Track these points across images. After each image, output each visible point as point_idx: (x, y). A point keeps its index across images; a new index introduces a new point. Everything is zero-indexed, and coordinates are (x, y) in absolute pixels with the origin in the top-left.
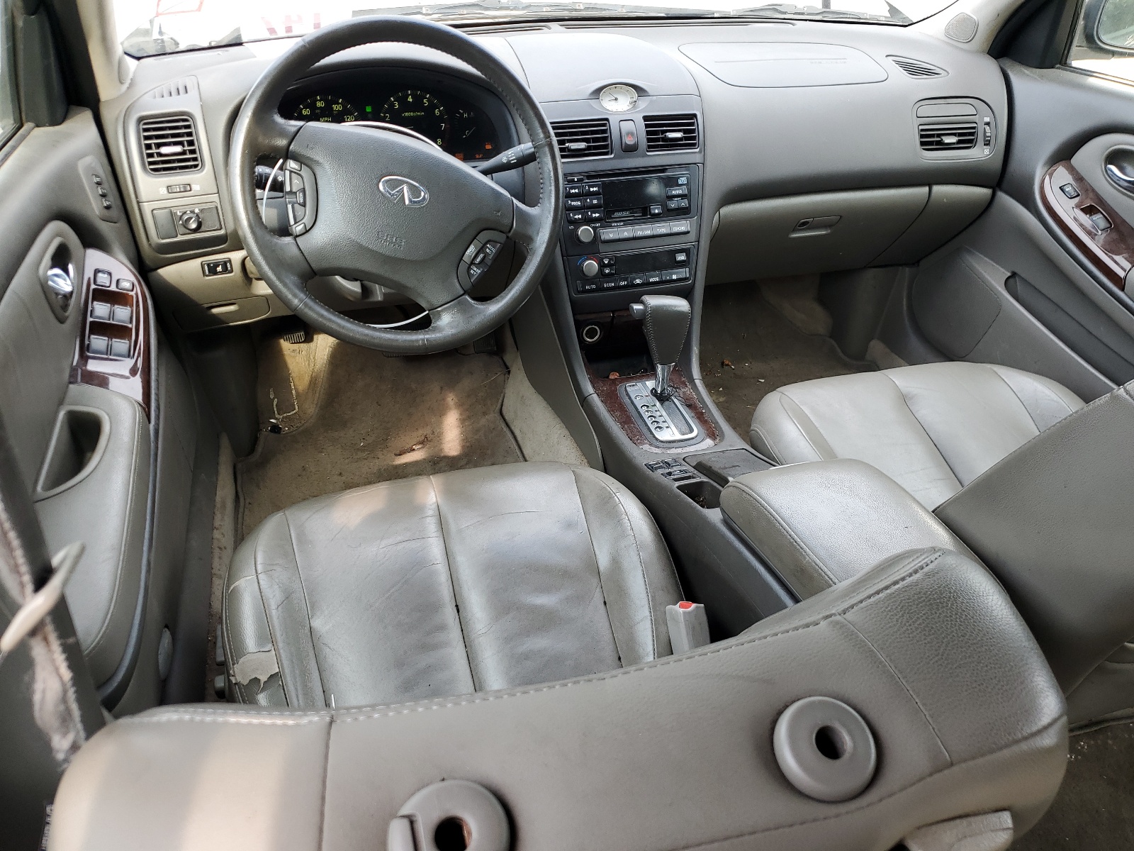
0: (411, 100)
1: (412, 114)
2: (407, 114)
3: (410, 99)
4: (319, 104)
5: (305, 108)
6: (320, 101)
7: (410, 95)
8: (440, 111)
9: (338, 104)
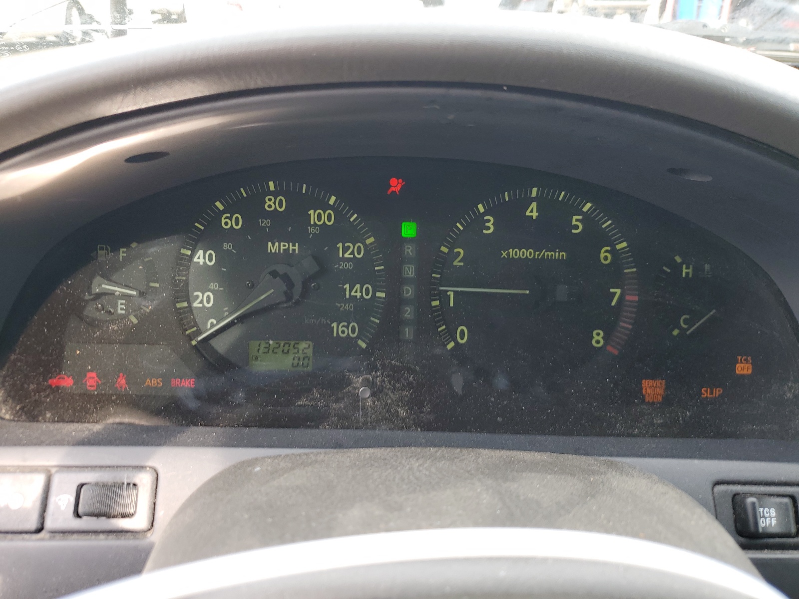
0: (535, 215)
1: (528, 253)
2: (513, 253)
3: (533, 212)
4: (270, 204)
5: (230, 209)
6: (275, 194)
7: (534, 199)
8: (613, 252)
9: (325, 207)
